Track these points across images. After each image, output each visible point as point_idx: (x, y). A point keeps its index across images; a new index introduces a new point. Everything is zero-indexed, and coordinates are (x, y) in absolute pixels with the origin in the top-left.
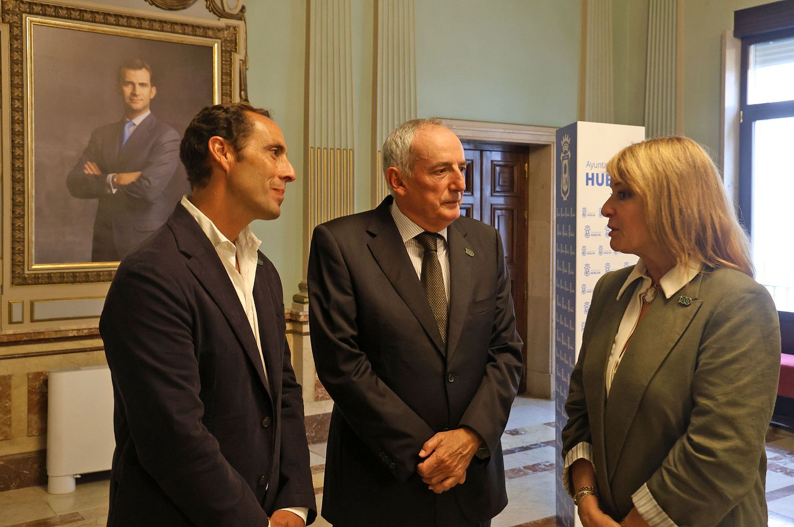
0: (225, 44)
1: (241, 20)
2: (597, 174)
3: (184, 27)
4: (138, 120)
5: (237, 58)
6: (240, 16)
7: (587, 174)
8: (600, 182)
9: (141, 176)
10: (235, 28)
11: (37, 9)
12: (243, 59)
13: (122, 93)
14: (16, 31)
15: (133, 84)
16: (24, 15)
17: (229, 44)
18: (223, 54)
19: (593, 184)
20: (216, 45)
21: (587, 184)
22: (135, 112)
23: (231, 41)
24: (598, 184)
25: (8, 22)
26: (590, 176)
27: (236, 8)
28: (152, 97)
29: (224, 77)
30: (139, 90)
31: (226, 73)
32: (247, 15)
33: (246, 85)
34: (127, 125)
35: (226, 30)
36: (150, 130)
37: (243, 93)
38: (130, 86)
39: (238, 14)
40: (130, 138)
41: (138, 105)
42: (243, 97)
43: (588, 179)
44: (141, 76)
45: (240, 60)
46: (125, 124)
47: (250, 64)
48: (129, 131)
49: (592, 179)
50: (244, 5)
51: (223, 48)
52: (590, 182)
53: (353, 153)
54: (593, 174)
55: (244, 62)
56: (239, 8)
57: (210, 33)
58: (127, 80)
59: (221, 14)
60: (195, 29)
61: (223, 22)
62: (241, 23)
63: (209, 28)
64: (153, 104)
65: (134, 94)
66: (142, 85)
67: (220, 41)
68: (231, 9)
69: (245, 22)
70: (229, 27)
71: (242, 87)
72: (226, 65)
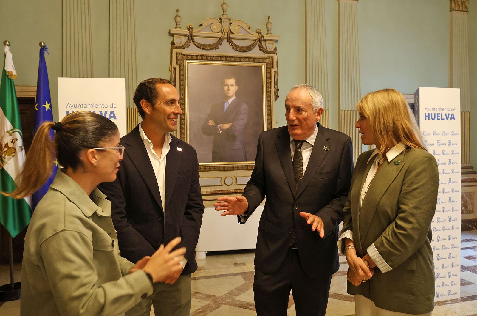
0: (268, 65)
1: (275, 53)
2: (432, 114)
3: (250, 59)
4: (230, 101)
5: (273, 71)
6: (275, 51)
7: (426, 114)
8: (433, 117)
9: (232, 125)
10: (272, 58)
11: (190, 57)
12: (276, 71)
13: (223, 90)
14: (182, 67)
15: (228, 86)
16: (185, 60)
17: (269, 65)
18: (267, 69)
19: (429, 119)
20: (264, 66)
21: (426, 119)
22: (229, 97)
23: (270, 63)
24: (433, 119)
25: (179, 64)
26: (427, 115)
27: (272, 48)
28: (236, 90)
29: (267, 79)
30: (231, 88)
31: (268, 78)
32: (277, 51)
33: (277, 83)
34: (226, 103)
35: (268, 58)
36: (236, 105)
37: (276, 86)
38: (227, 86)
39: (273, 51)
40: (227, 109)
41: (230, 95)
42: (276, 88)
43: (426, 116)
44: (231, 82)
45: (274, 71)
46: (225, 103)
47: (279, 73)
48: (226, 106)
49: (429, 116)
50: (276, 47)
51: (267, 67)
52: (427, 118)
53: (329, 112)
54: (429, 114)
55: (276, 72)
56: (274, 48)
57: (261, 60)
58: (226, 84)
59: (266, 52)
60: (254, 59)
61: (266, 55)
62: (275, 55)
63: (260, 59)
64: (237, 94)
65: (228, 90)
66: (232, 85)
67: (265, 64)
68: (270, 49)
69: (277, 54)
70: (269, 57)
71: (276, 84)
72: (268, 74)
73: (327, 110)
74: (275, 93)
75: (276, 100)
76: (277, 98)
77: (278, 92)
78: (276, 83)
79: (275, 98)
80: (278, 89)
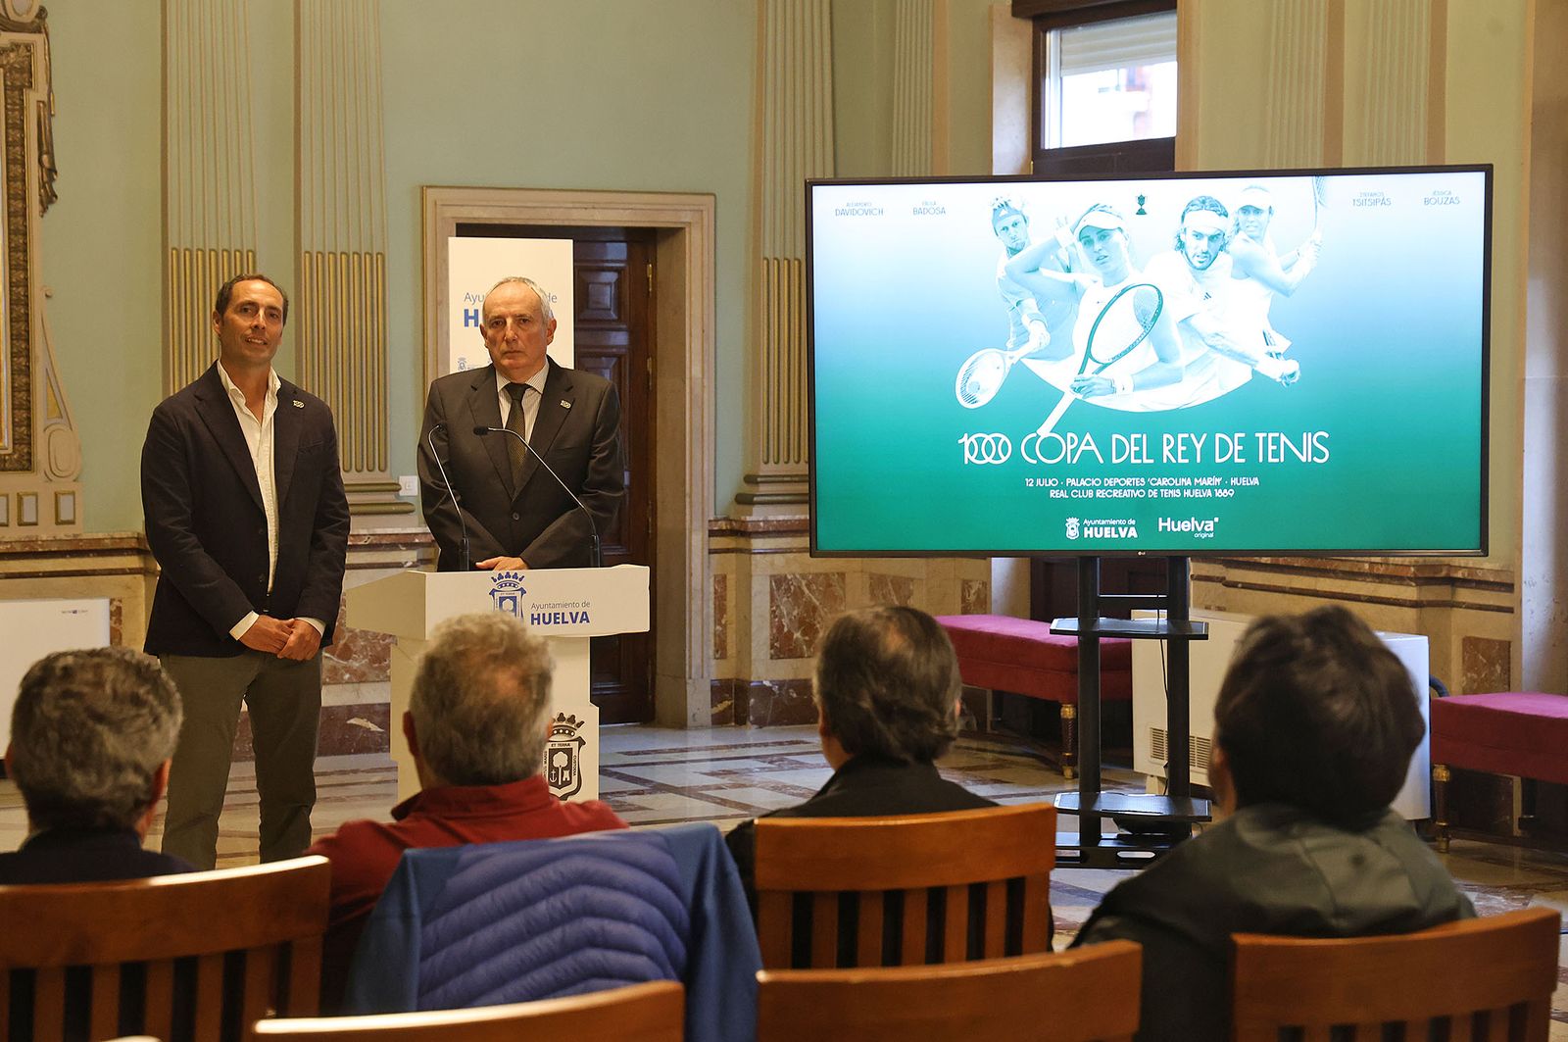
0: (11, 74)
1: (40, 32)
5: (32, 98)
6: (39, 23)
7: (466, 311)
10: (28, 47)
12: (46, 100)
17: (17, 75)
18: (8, 92)
21: (467, 325)
23: (21, 71)
26: (471, 313)
27: (28, 12)
29: (10, 131)
31: (14, 126)
32: (48, 21)
33: (51, 145)
35: (12, 50)
37: (45, 157)
39: (33, 22)
42: (46, 164)
43: (467, 317)
45: (38, 101)
47: (57, 109)
50: (44, 5)
51: (9, 83)
52: (471, 321)
53: (254, 257)
55: (47, 106)
56: (35, 10)
59: (3, 24)
61: (6, 39)
62: (37, 39)
68: (18, 14)
69: (47, 35)
70: (18, 46)
71: (45, 148)
72: (13, 110)
73: (248, 251)
74: (42, 185)
75: (44, 209)
76: (51, 202)
77: (51, 180)
78: (46, 146)
79: (41, 202)
80: (52, 171)
